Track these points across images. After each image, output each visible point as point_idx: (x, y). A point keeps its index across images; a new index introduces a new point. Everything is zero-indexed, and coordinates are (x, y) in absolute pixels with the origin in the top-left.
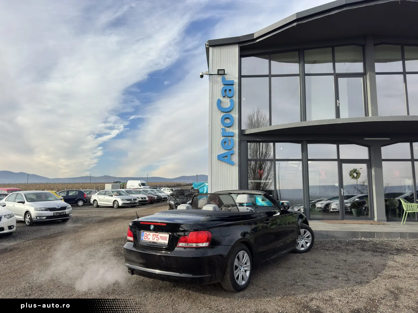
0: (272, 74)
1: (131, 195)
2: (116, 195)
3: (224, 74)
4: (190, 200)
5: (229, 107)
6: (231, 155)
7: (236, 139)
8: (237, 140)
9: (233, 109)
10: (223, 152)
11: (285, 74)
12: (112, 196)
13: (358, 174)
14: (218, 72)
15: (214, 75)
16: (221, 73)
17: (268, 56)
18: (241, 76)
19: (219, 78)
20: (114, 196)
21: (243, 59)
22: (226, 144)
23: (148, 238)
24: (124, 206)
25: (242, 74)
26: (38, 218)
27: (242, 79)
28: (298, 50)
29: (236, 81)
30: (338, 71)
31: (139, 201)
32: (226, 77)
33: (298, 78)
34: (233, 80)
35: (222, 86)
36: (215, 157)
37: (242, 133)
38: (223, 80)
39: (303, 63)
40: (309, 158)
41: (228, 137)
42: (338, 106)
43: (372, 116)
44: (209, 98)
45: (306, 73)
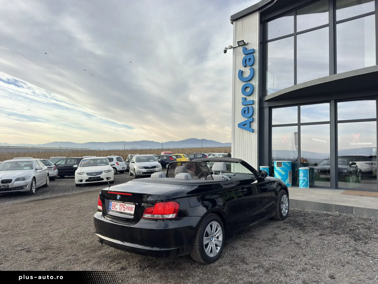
0: (298, 31)
3: (244, 45)
6: (250, 122)
7: (256, 106)
9: (253, 77)
10: (243, 120)
14: (238, 44)
15: (236, 48)
19: (241, 49)
22: (246, 113)
23: (116, 208)
26: (138, 173)
29: (257, 48)
32: (247, 46)
34: (253, 48)
35: (243, 56)
36: (237, 126)
38: (244, 50)
39: (334, 9)
40: (338, 120)
41: (248, 106)
45: (338, 20)
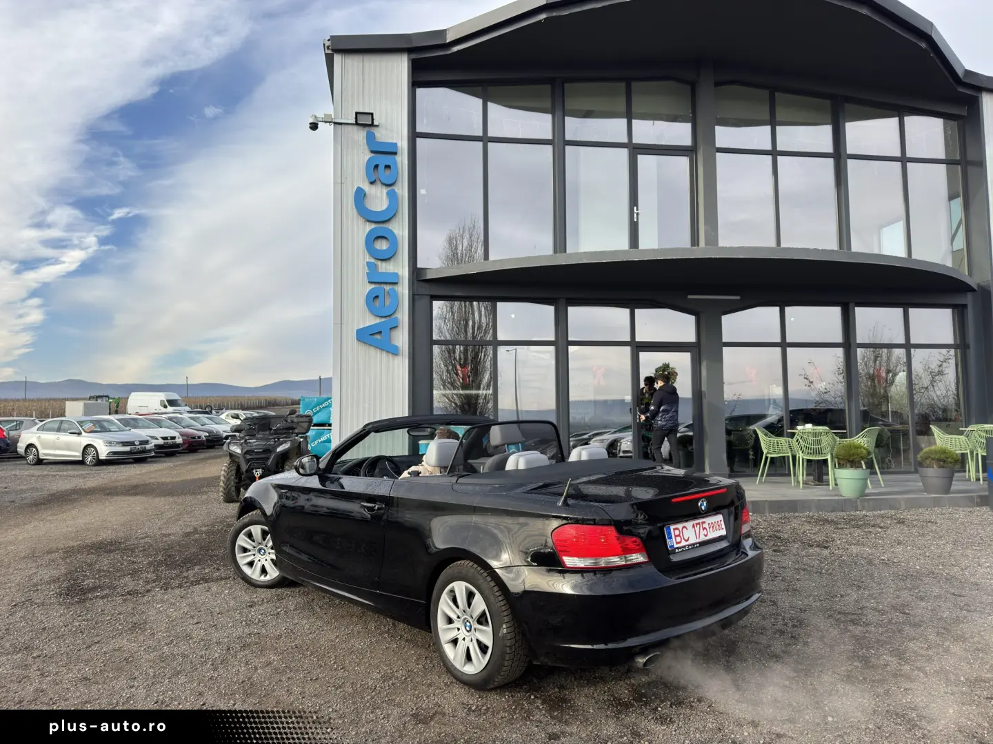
0: (490, 134)
1: (132, 430)
2: (91, 432)
3: (372, 125)
4: (286, 442)
5: (386, 209)
6: (391, 329)
7: (404, 290)
8: (406, 292)
9: (395, 214)
10: (371, 321)
11: (520, 136)
12: (79, 434)
14: (356, 118)
15: (346, 126)
16: (365, 121)
17: (480, 88)
18: (414, 135)
19: (360, 135)
20: (84, 434)
21: (420, 92)
22: (378, 303)
24: (114, 461)
25: (419, 129)
27: (418, 140)
28: (551, 81)
29: (403, 145)
30: (637, 140)
31: (155, 446)
32: (376, 132)
33: (549, 148)
34: (394, 142)
35: (368, 155)
36: (350, 336)
37: (417, 274)
38: (371, 138)
39: (561, 113)
40: (570, 339)
41: (382, 286)
42: (635, 220)
43: (706, 245)
44: (335, 183)
45: (567, 138)
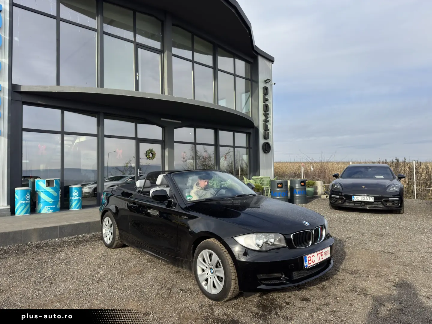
0: (61, 16)
7: (5, 96)
11: (79, 23)
13: (153, 154)
27: (14, 8)
29: (6, 7)
30: (138, 40)
33: (95, 33)
37: (14, 88)
40: (105, 134)
42: (137, 79)
45: (105, 30)
